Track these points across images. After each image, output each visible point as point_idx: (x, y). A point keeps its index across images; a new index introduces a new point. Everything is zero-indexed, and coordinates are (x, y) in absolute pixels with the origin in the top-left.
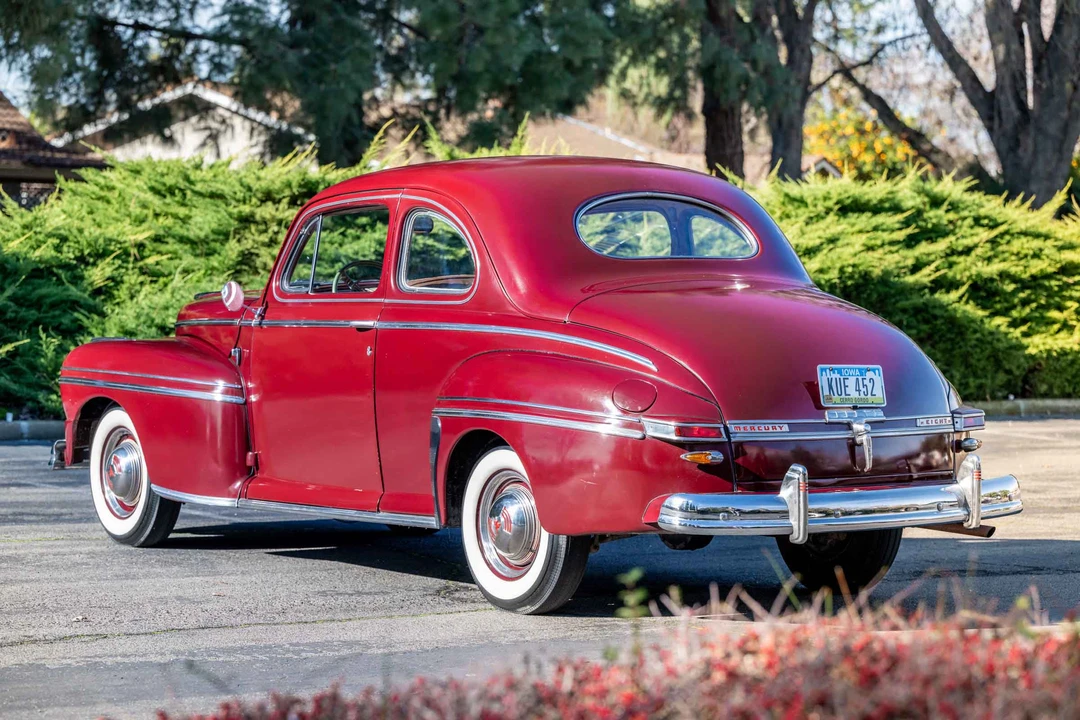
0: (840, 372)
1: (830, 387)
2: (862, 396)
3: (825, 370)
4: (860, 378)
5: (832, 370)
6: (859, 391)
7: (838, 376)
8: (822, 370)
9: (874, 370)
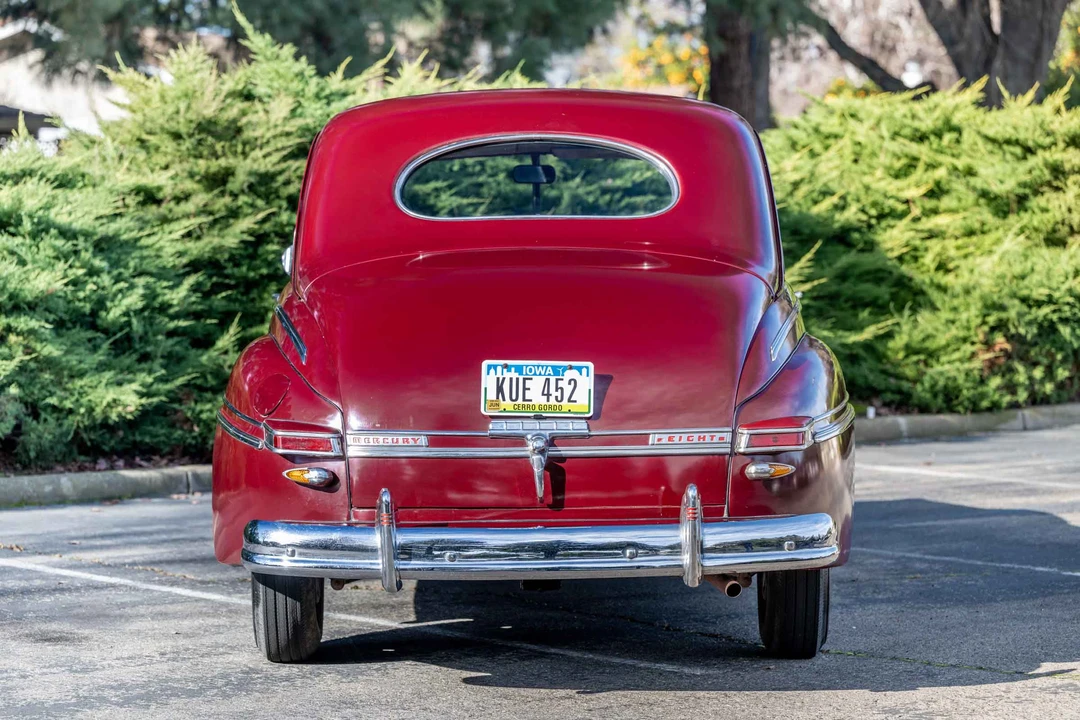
0: (519, 369)
1: (500, 389)
2: (553, 401)
3: (495, 367)
4: (553, 380)
5: (506, 366)
6: (548, 395)
7: (514, 375)
8: (489, 367)
9: (579, 369)
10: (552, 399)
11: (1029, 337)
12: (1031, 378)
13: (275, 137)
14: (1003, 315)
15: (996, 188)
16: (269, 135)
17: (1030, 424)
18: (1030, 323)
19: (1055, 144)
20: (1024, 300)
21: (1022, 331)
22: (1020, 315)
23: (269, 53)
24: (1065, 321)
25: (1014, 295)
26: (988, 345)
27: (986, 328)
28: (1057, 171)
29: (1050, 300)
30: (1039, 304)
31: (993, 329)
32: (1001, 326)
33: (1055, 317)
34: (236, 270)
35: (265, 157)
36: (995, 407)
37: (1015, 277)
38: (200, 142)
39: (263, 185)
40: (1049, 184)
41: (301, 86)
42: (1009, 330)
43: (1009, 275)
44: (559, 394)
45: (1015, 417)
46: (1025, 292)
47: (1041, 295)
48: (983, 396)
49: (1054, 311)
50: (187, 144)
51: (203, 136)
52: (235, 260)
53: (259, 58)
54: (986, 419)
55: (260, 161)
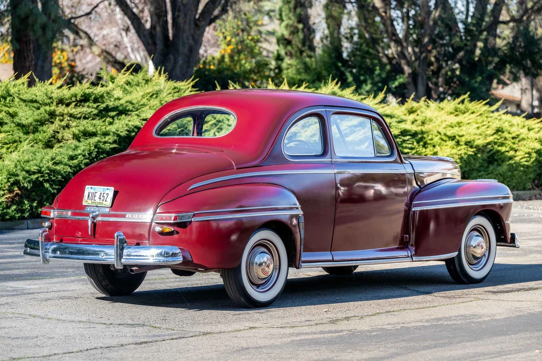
0: (95, 189)
1: (89, 196)
4: (102, 193)
5: (92, 188)
7: (93, 191)
8: (87, 188)
9: (110, 190)
10: (101, 200)
11: (29, 188)
12: (31, 206)
14: (17, 178)
15: (24, 122)
17: (30, 227)
18: (29, 182)
19: (52, 103)
20: (27, 172)
21: (26, 185)
22: (24, 178)
24: (47, 181)
25: (23, 170)
26: (10, 191)
27: (9, 184)
28: (52, 115)
29: (39, 172)
30: (34, 173)
31: (13, 184)
32: (16, 183)
33: (41, 179)
36: (12, 218)
37: (25, 162)
40: (48, 120)
42: (20, 185)
43: (23, 160)
44: (103, 198)
45: (23, 223)
46: (27, 168)
47: (34, 169)
48: (7, 214)
49: (42, 176)
54: (8, 224)
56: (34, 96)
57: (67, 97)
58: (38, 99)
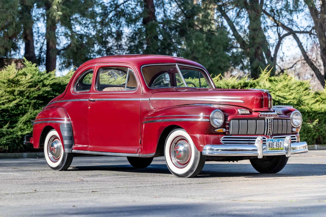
13: (26, 83)
16: (25, 83)
23: (29, 65)
34: (13, 112)
35: (23, 87)
38: (9, 84)
39: (21, 93)
41: (35, 72)
50: (6, 85)
51: (10, 83)
52: (12, 110)
53: (27, 66)
55: (22, 88)
56: (220, 85)
57: (236, 85)
58: (222, 86)
